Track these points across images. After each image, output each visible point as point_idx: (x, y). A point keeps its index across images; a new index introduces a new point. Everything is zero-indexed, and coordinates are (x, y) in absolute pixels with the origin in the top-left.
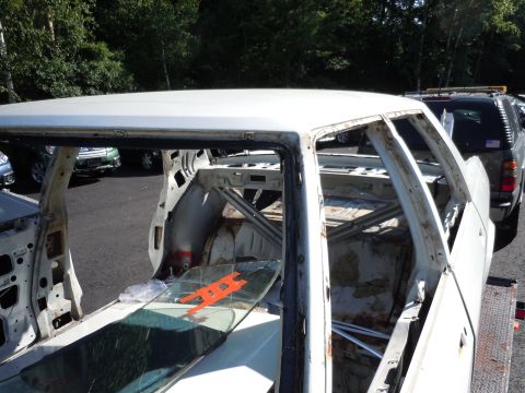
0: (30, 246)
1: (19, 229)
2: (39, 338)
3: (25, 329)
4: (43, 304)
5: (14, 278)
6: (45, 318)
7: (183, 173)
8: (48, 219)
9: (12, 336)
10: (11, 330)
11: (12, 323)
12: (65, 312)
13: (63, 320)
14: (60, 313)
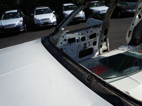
0: (100, 31)
1: (99, 27)
2: (99, 54)
3: (97, 51)
4: (101, 46)
5: (96, 39)
6: (101, 50)
7: (141, 15)
8: (105, 25)
9: (94, 52)
10: (94, 51)
11: (94, 49)
12: (105, 49)
13: (105, 51)
14: (104, 49)
